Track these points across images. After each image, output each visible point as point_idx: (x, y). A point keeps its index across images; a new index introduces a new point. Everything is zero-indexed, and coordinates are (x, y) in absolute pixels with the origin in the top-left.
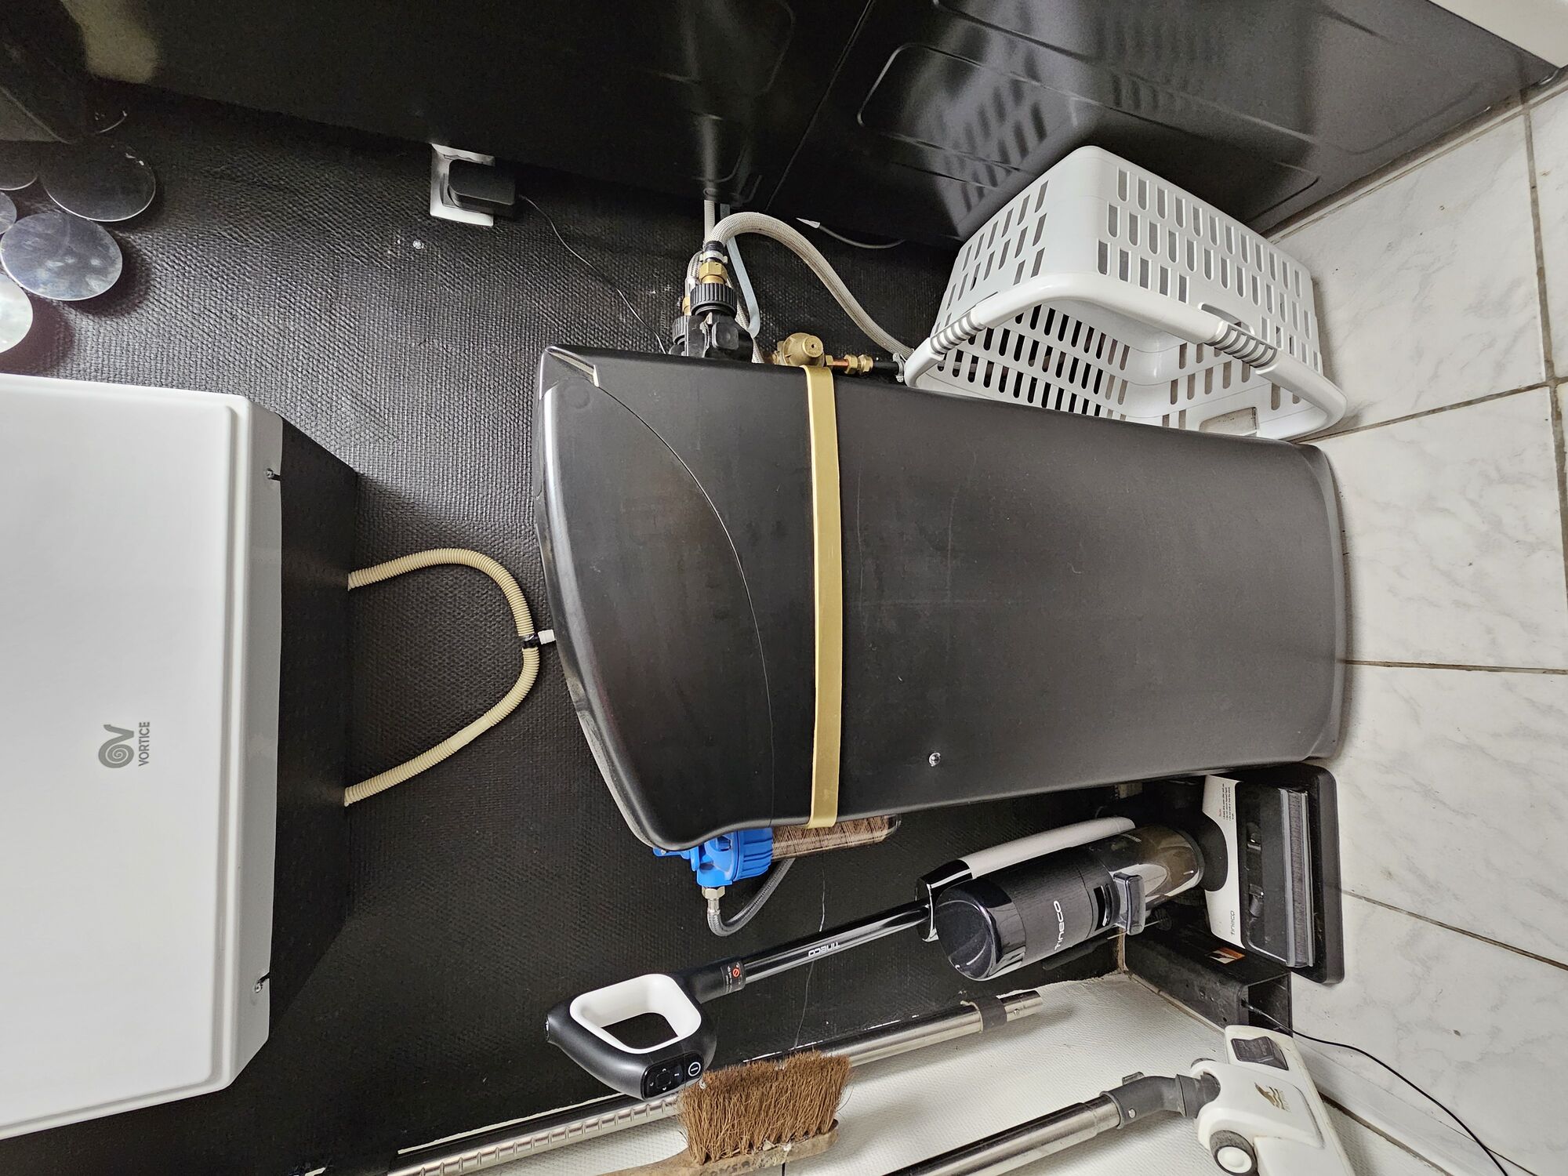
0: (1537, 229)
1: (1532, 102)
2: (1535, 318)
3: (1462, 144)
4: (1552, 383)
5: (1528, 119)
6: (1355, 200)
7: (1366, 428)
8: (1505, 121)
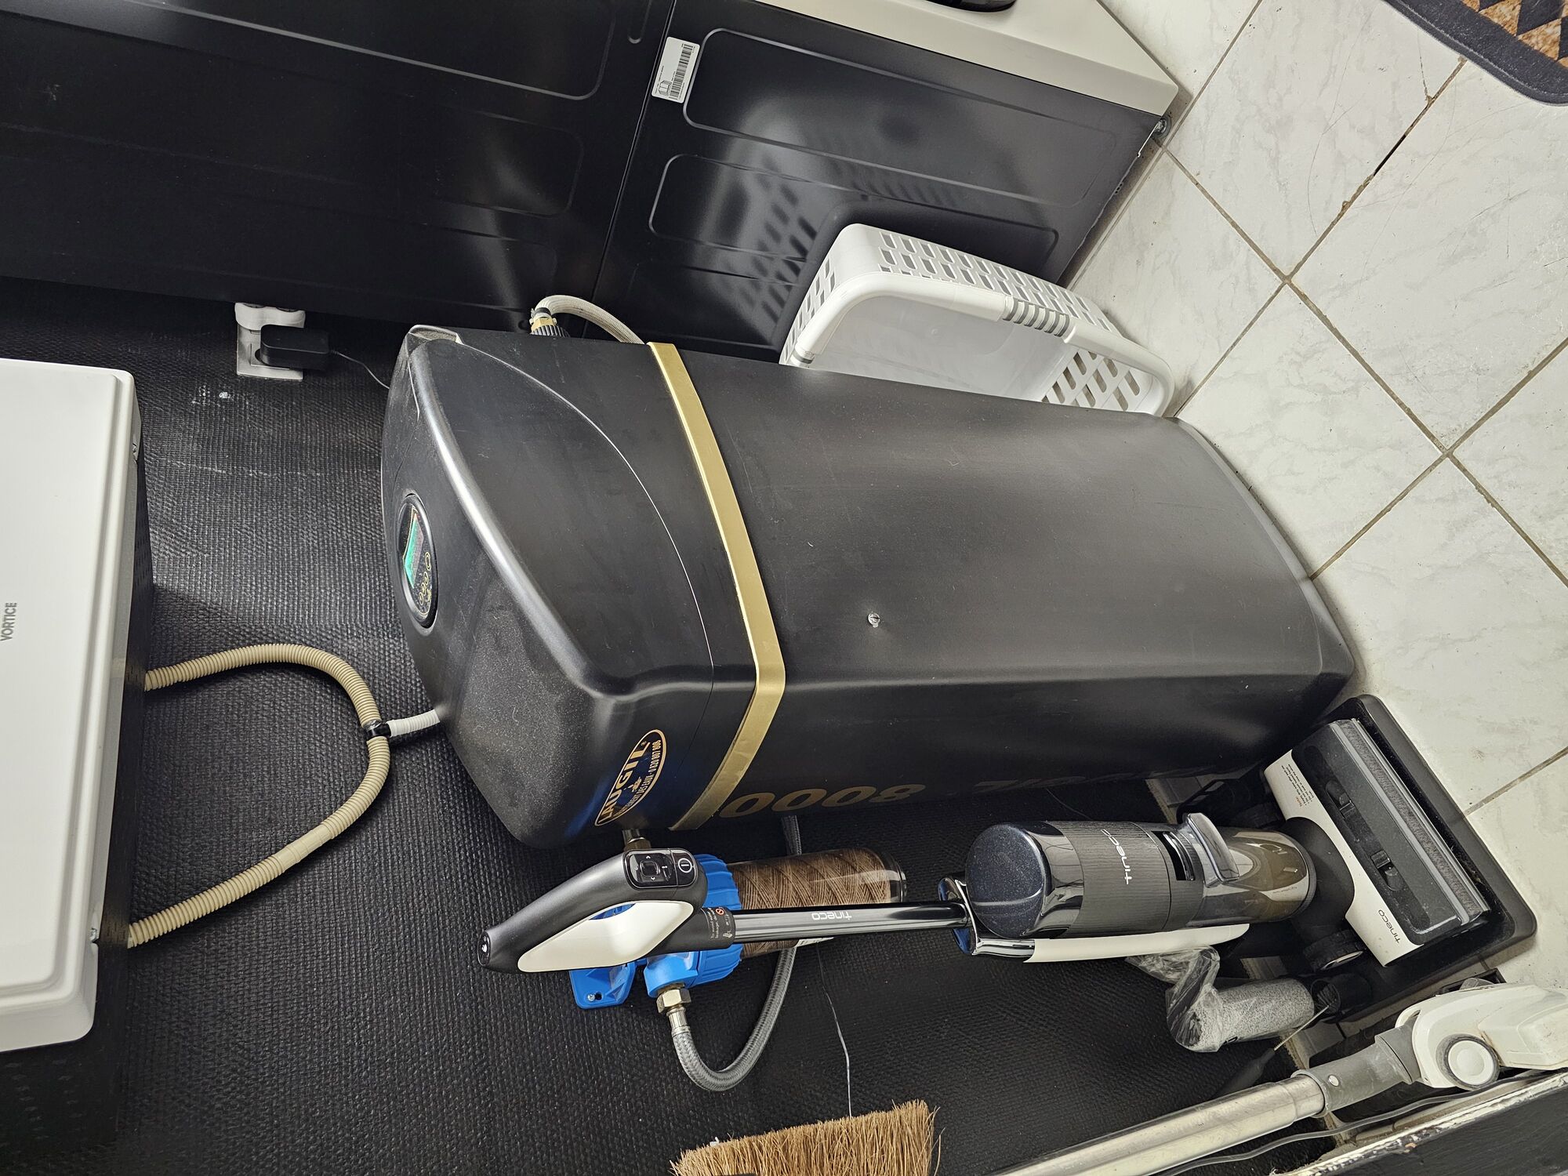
0: (1215, 204)
1: (1165, 144)
2: (1249, 250)
3: (1142, 184)
4: (1287, 281)
5: (1169, 153)
6: (1099, 249)
7: (1200, 386)
8: (1157, 161)
